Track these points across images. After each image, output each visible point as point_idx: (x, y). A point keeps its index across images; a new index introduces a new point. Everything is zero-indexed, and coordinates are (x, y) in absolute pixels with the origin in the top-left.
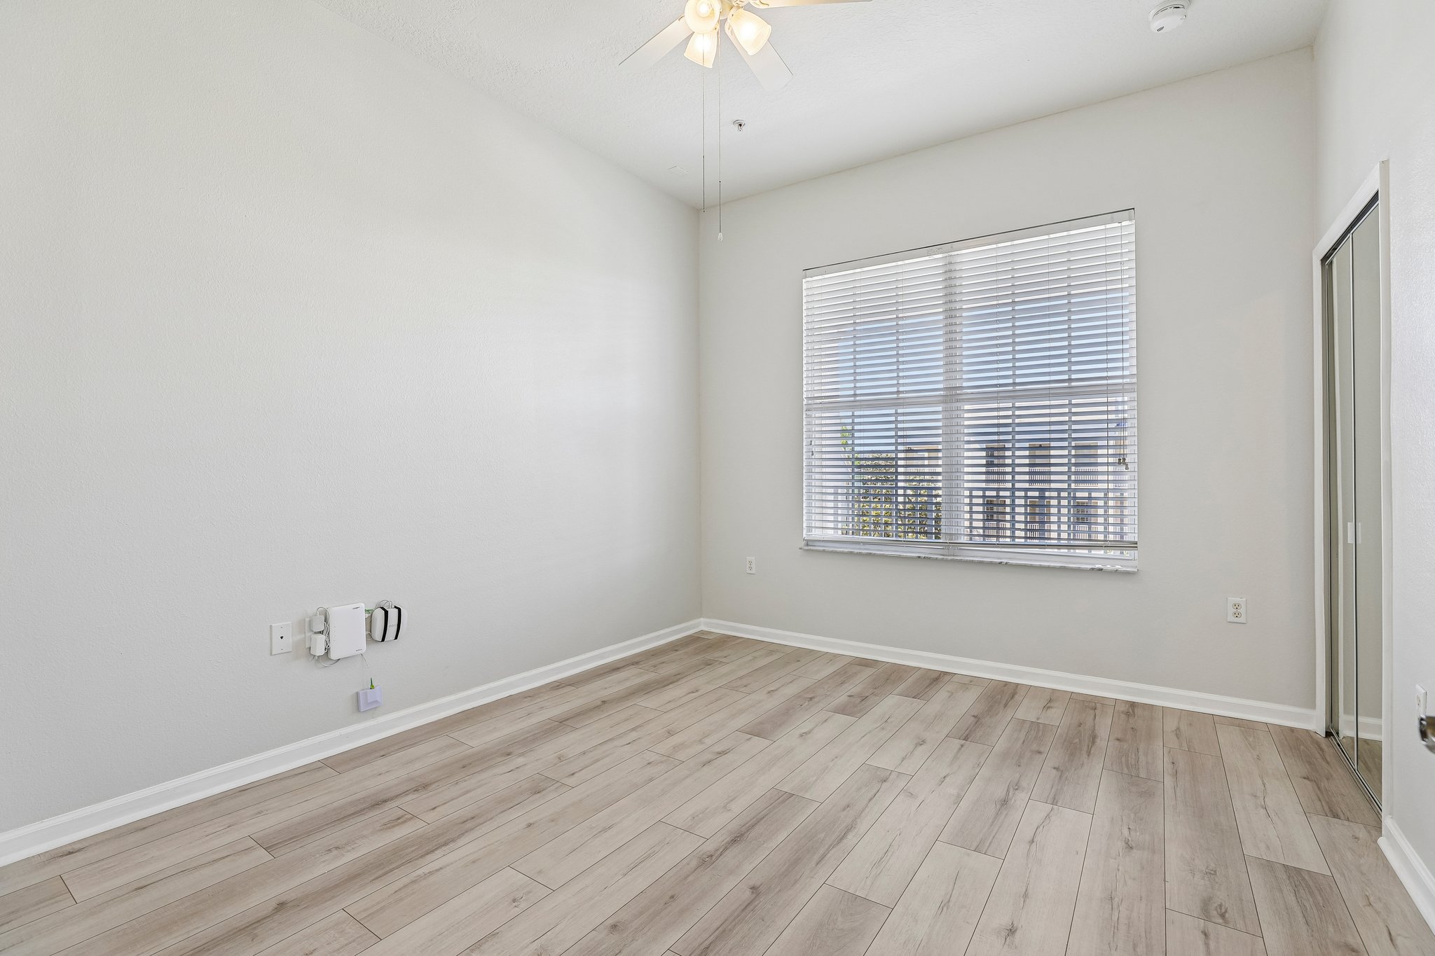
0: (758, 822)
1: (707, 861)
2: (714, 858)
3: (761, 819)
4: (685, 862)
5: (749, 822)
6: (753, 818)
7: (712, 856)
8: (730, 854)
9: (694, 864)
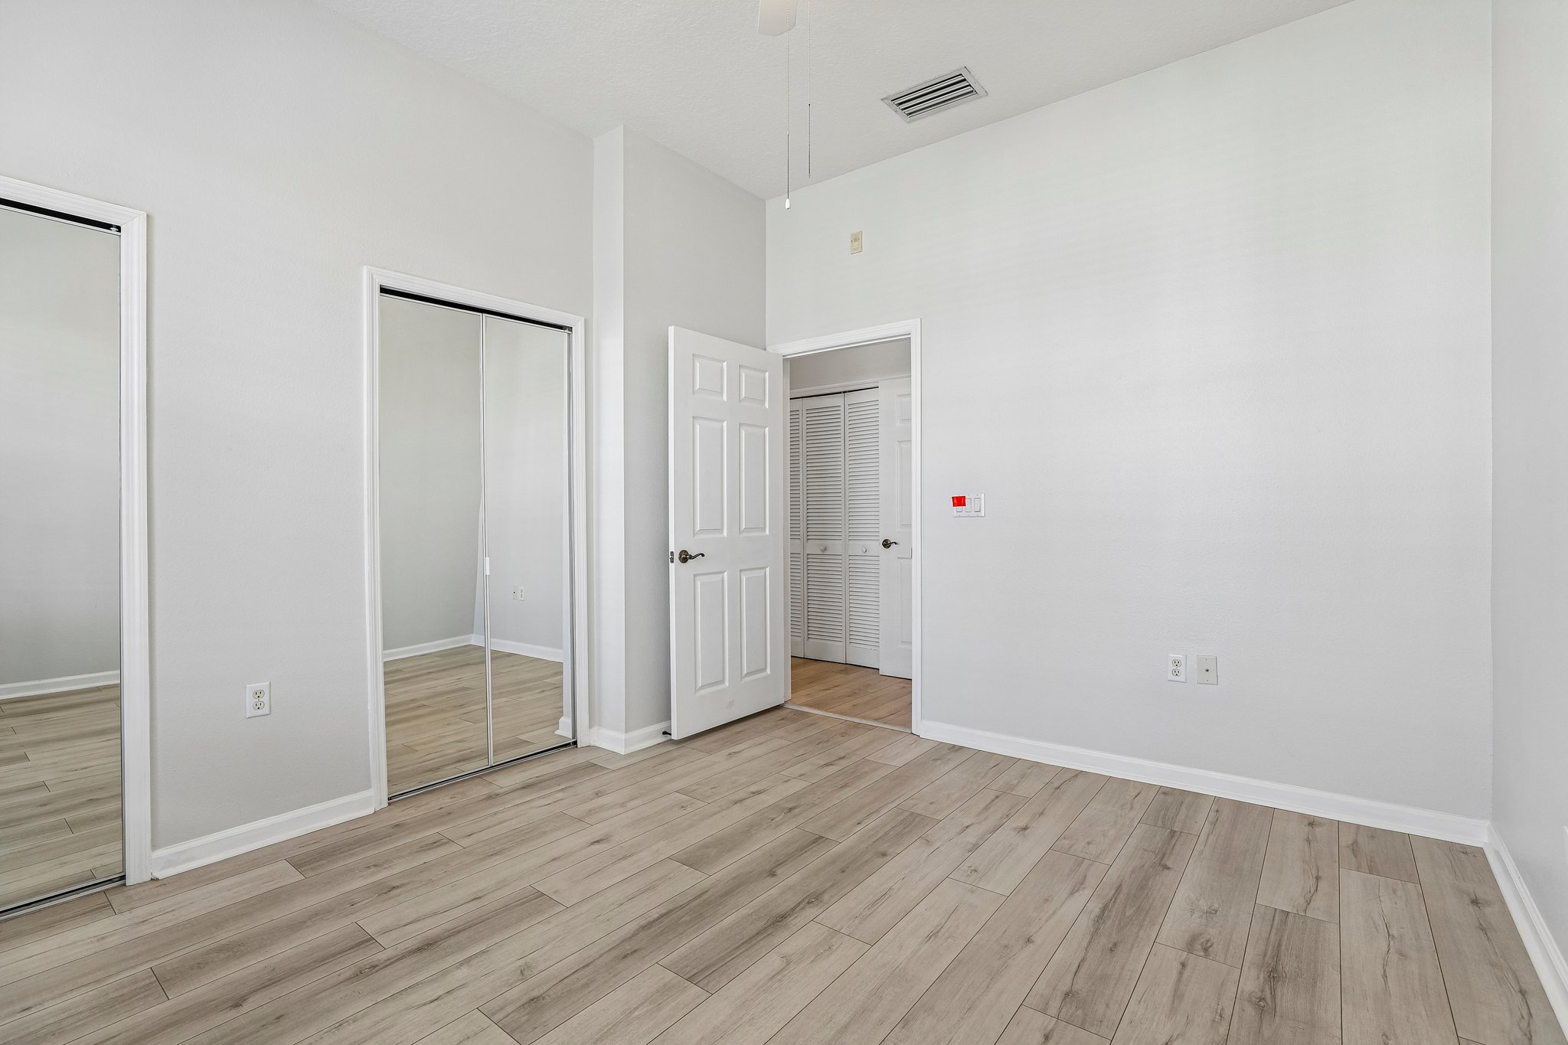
0: (750, 939)
1: (814, 899)
2: (806, 901)
3: (746, 942)
4: (836, 899)
5: (762, 940)
6: (755, 944)
7: (809, 903)
8: (790, 904)
9: (826, 897)
